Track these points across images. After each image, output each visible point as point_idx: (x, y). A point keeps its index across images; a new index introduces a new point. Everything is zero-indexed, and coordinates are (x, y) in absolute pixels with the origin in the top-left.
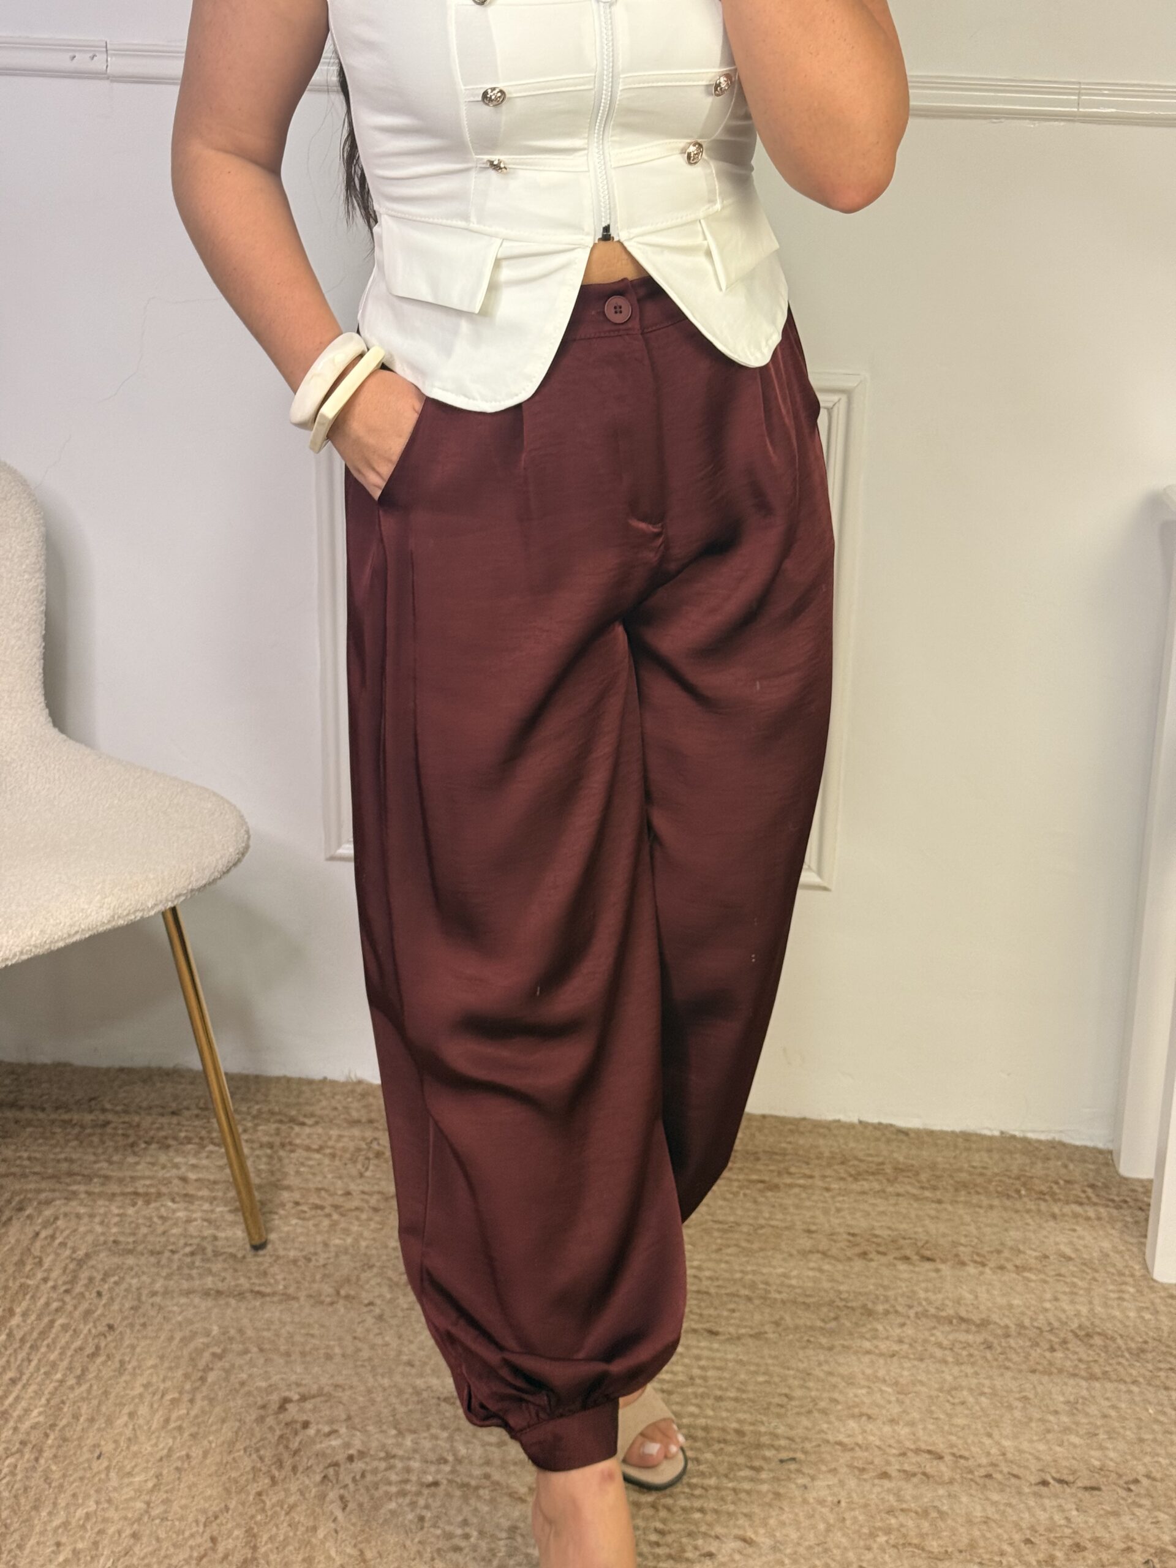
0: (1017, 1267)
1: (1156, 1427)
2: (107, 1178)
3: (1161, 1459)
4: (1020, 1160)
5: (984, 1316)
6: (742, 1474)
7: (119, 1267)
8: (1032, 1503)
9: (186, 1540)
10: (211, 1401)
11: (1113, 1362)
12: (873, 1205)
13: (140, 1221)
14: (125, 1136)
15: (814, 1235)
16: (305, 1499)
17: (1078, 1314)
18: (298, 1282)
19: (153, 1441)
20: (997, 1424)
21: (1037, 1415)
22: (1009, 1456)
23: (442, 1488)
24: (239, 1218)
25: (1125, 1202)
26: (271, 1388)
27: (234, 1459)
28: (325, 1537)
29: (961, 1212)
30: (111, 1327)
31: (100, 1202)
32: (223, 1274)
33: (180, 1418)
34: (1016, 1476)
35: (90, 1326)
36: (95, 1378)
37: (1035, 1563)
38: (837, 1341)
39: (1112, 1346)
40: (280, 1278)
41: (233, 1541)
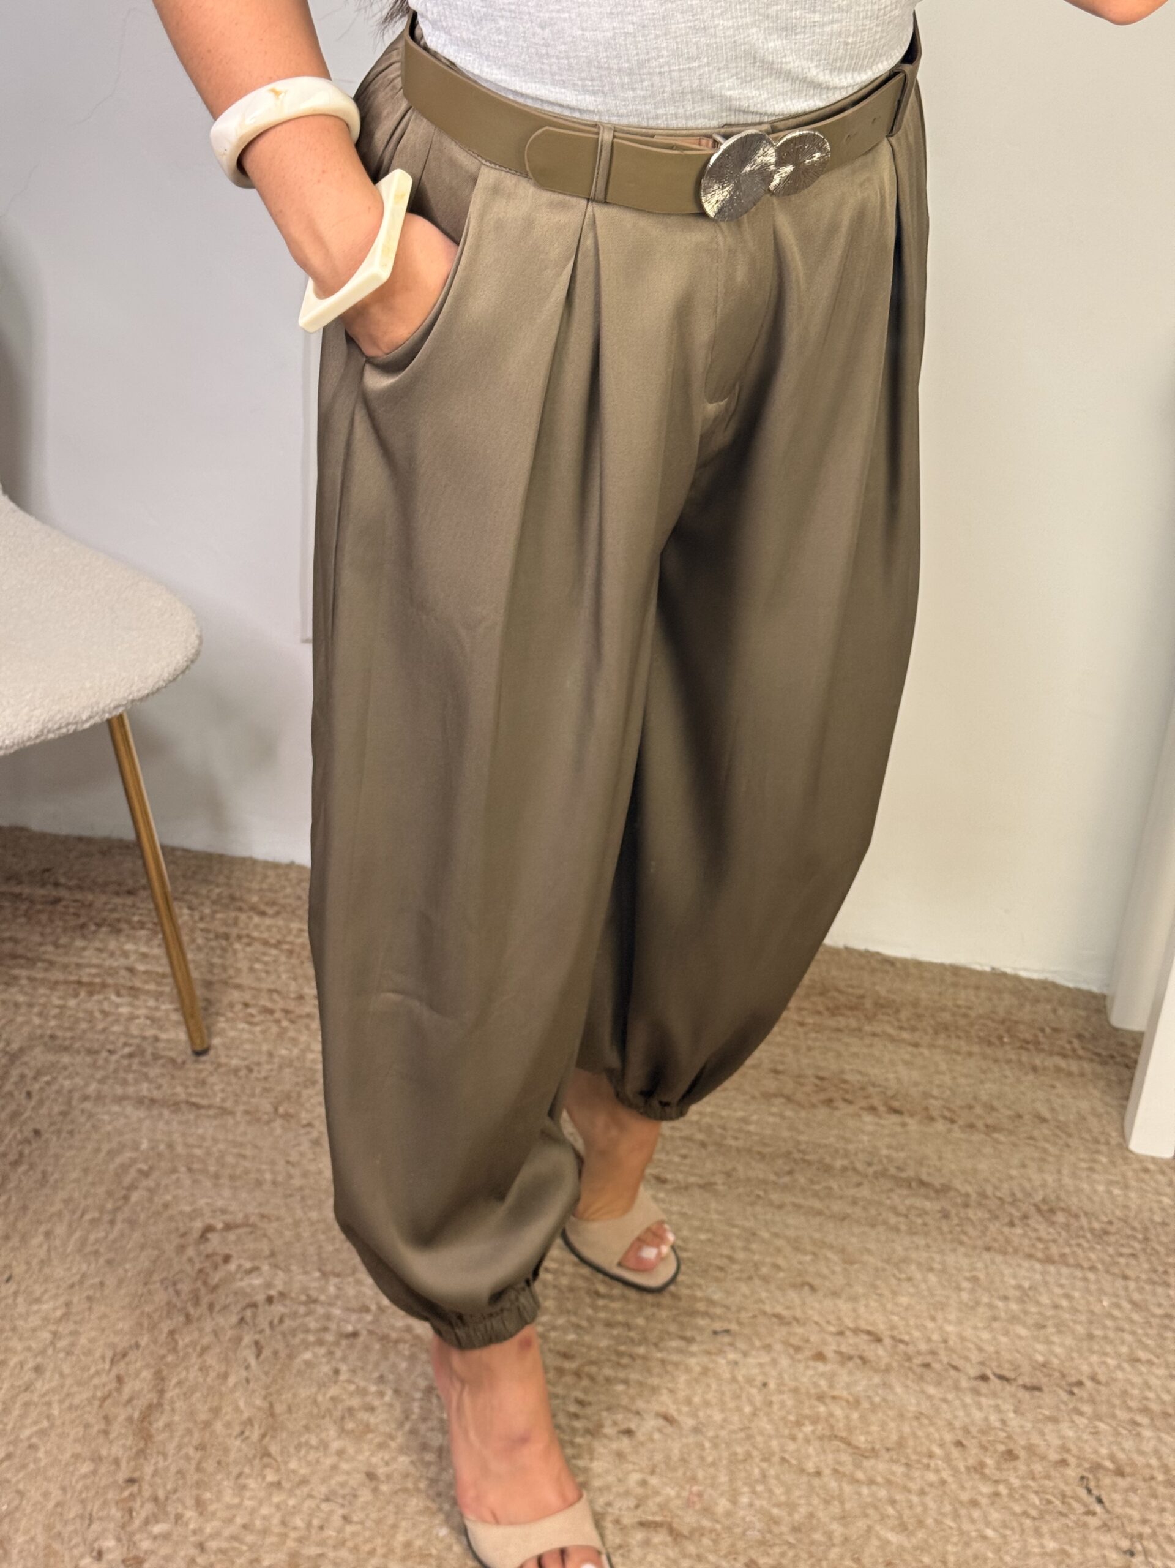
0: (987, 1126)
1: (1109, 1323)
2: (51, 963)
3: (1109, 1360)
4: (1008, 1000)
5: (943, 1181)
6: (672, 1344)
7: (53, 1065)
8: (968, 1400)
9: (91, 1378)
10: (132, 1223)
11: (1073, 1242)
12: (847, 1045)
13: (81, 1015)
14: (76, 915)
15: (781, 1077)
16: (219, 1341)
17: (1044, 1185)
18: (237, 1095)
19: (68, 1266)
20: (942, 1306)
21: (985, 1299)
22: (951, 1343)
23: (361, 1339)
24: (181, 1019)
25: (1112, 1057)
26: (196, 1214)
27: (149, 1291)
28: (235, 1385)
29: (937, 1058)
30: (37, 1133)
31: (42, 991)
32: (160, 1081)
33: (97, 1241)
34: (956, 1368)
35: (16, 1129)
36: (17, 1187)
37: (963, 1469)
38: (789, 1199)
39: (1075, 1224)
40: (219, 1089)
41: (140, 1383)
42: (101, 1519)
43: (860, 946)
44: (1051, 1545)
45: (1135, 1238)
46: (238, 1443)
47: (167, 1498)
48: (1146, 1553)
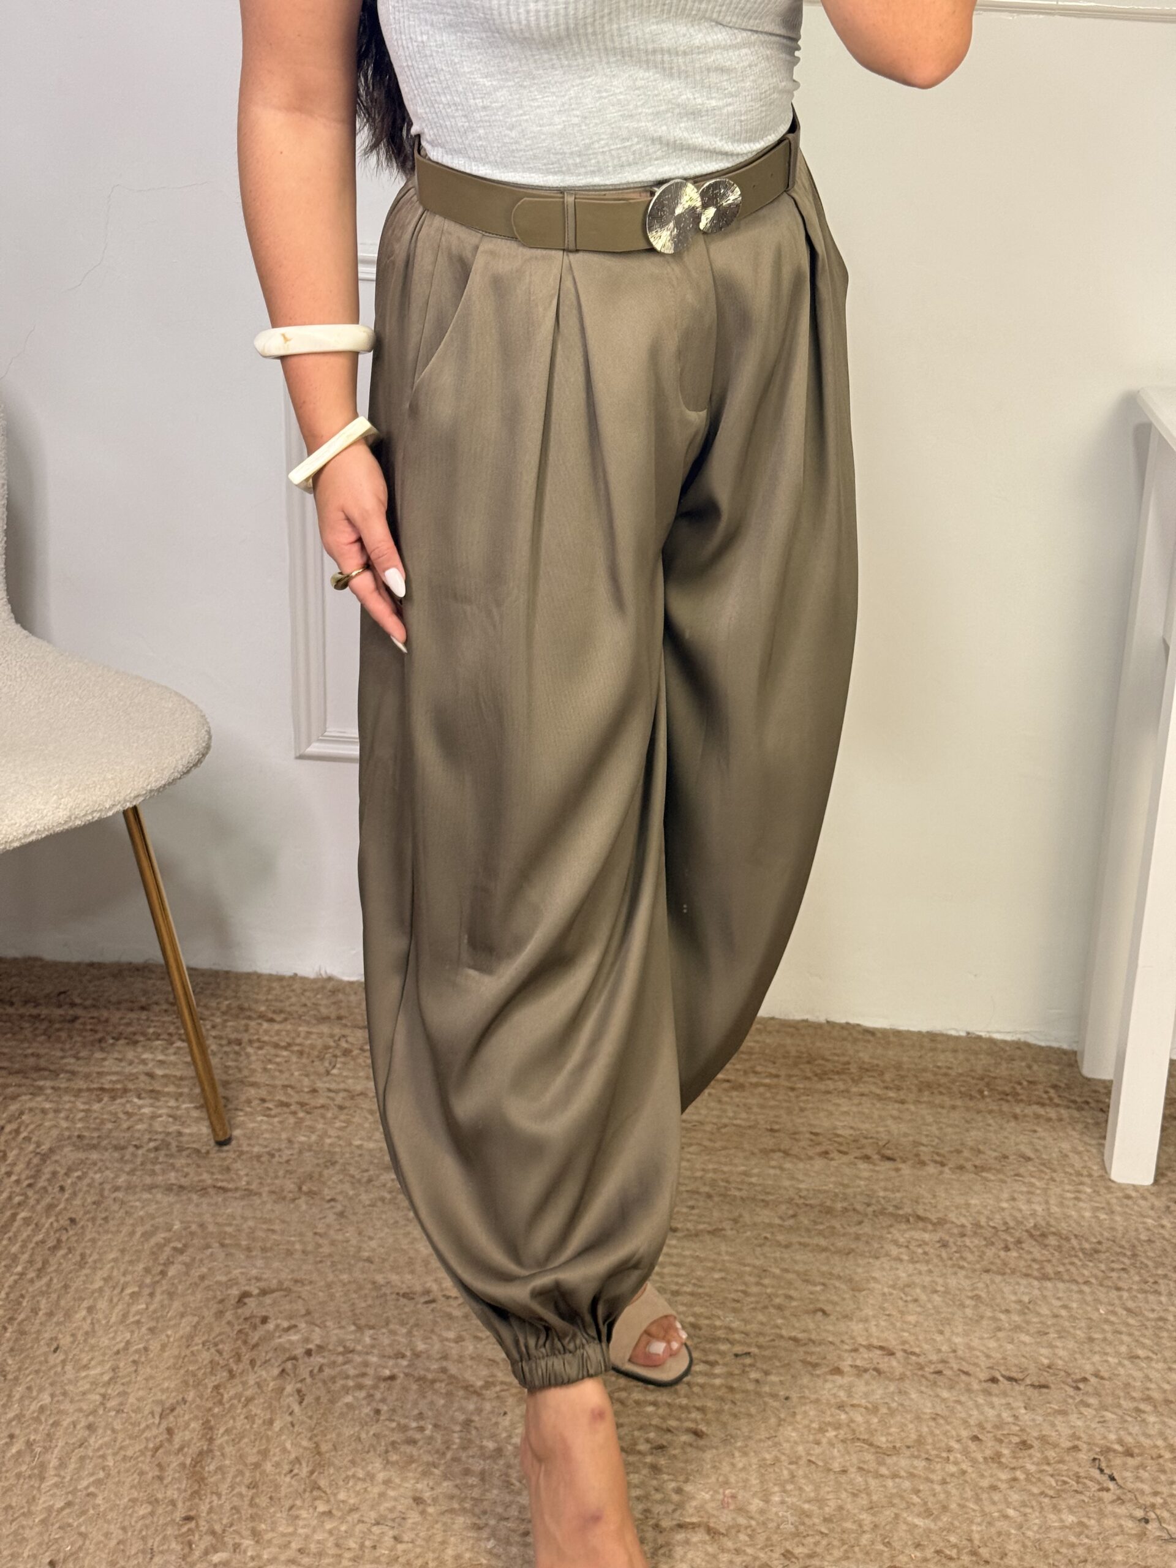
0: (976, 1167)
1: (1106, 1327)
2: (73, 1073)
3: (1110, 1359)
4: (985, 1060)
5: (940, 1215)
7: (82, 1162)
8: (980, 1400)
9: (143, 1431)
10: (171, 1295)
11: (1066, 1261)
12: (838, 1105)
13: (105, 1116)
14: (95, 1031)
15: (777, 1134)
16: (262, 1392)
17: (1034, 1214)
18: (260, 1178)
19: (111, 1335)
20: (948, 1321)
21: (989, 1314)
22: (960, 1353)
23: (398, 1381)
24: (204, 1115)
25: (1087, 1103)
26: (233, 1282)
27: (192, 1352)
28: (281, 1429)
29: (923, 1112)
30: (73, 1221)
31: (66, 1098)
32: (186, 1170)
33: (138, 1313)
34: (967, 1373)
35: (52, 1219)
36: (56, 1271)
37: (981, 1460)
38: (795, 1239)
39: (1066, 1246)
40: (243, 1174)
41: (190, 1433)
42: (162, 1552)
43: (841, 1019)
44: (1070, 1519)
45: (1125, 1255)
46: (288, 1479)
47: (224, 1531)
48: (1159, 1520)
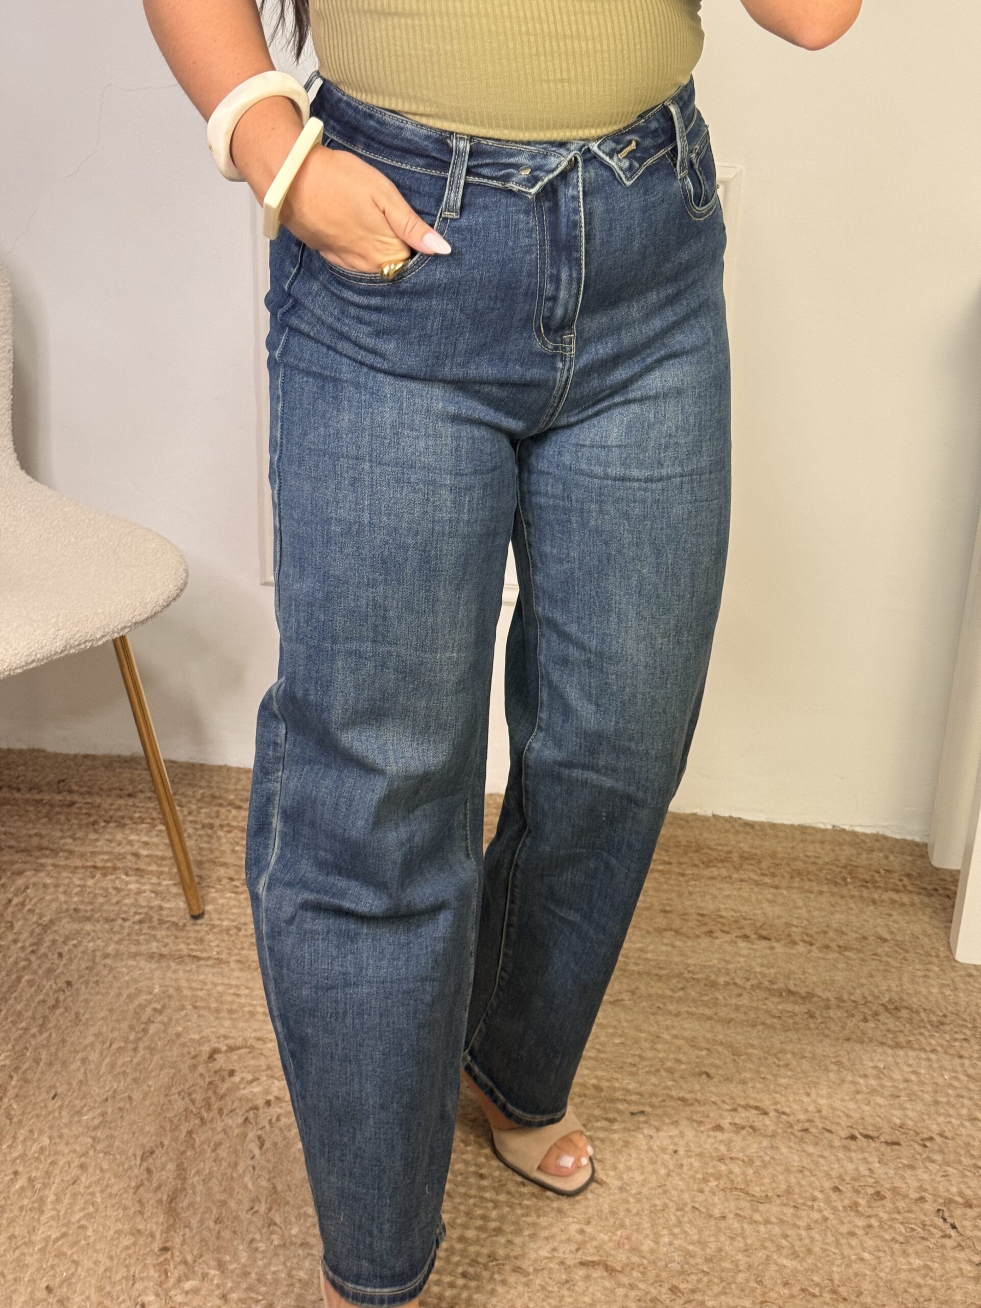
0: (839, 947)
1: (950, 1091)
2: (71, 852)
3: (953, 1120)
4: (848, 851)
5: (807, 990)
6: (599, 1124)
7: (78, 932)
8: (841, 1155)
9: (126, 1171)
10: (151, 1049)
11: (916, 1032)
12: (721, 889)
13: (98, 891)
14: (89, 815)
15: (669, 915)
16: (228, 1138)
17: (889, 990)
18: (229, 949)
19: (101, 1084)
20: (814, 1085)
21: (849, 1078)
22: (824, 1112)
24: (181, 891)
25: (936, 890)
26: (205, 1039)
27: (169, 1101)
28: (244, 1171)
29: (794, 896)
30: (69, 984)
31: (65, 874)
32: (166, 940)
33: (124, 1064)
34: (830, 1131)
35: (51, 982)
36: (55, 1027)
37: (841, 1208)
38: (684, 1009)
39: (916, 1018)
40: (214, 945)
41: (166, 1173)
42: (142, 1279)
43: (724, 813)
44: (917, 1262)
45: (966, 1027)
46: (249, 1216)
47: (195, 1261)
